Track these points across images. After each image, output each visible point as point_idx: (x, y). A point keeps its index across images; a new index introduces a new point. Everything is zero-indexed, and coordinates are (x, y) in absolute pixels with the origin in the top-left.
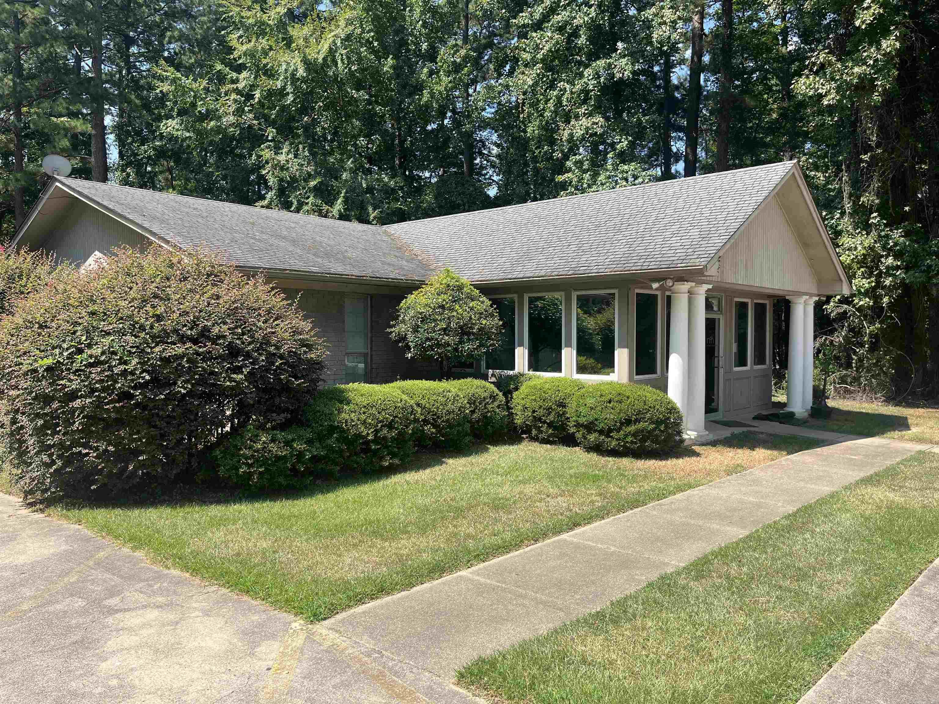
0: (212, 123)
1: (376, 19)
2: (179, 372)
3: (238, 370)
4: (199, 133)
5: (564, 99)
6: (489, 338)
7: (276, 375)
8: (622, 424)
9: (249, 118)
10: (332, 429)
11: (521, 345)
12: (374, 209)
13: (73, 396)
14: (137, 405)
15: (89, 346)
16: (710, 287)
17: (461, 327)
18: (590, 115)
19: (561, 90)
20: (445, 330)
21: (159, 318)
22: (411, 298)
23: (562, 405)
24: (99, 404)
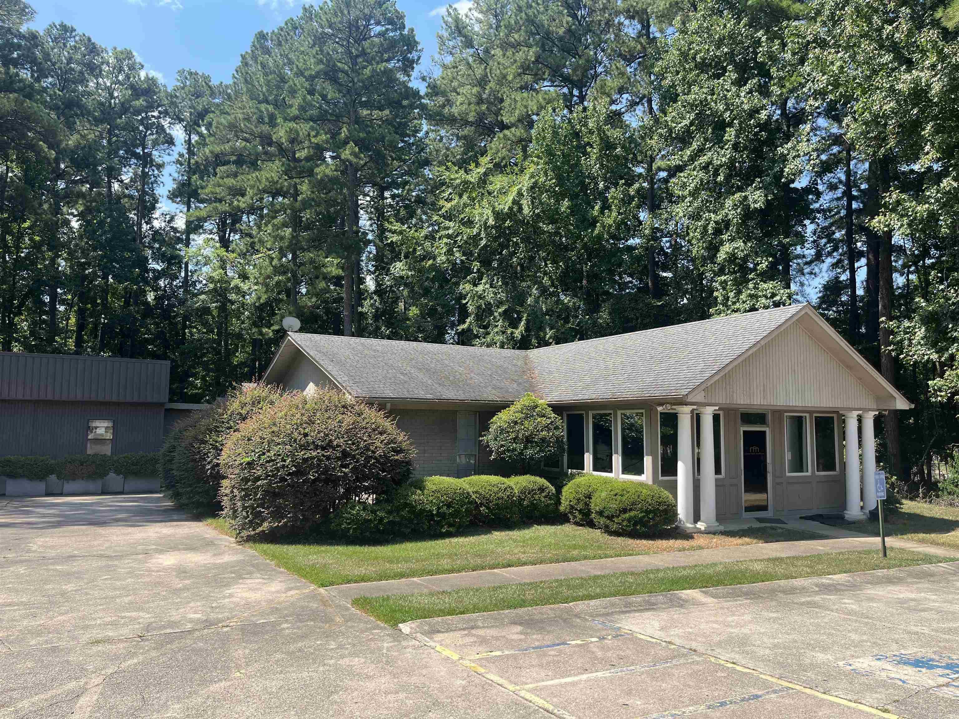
0: (431, 262)
1: (555, 169)
2: (311, 467)
3: (346, 466)
4: (420, 271)
5: (710, 227)
6: (548, 446)
7: (370, 469)
8: (620, 512)
9: (458, 256)
10: (406, 505)
11: (588, 451)
12: (551, 329)
13: (258, 479)
14: (289, 485)
15: (269, 451)
16: (717, 408)
17: (527, 438)
18: (732, 240)
19: (707, 220)
20: (514, 439)
21: (306, 435)
22: (500, 415)
23: (589, 497)
24: (269, 484)
